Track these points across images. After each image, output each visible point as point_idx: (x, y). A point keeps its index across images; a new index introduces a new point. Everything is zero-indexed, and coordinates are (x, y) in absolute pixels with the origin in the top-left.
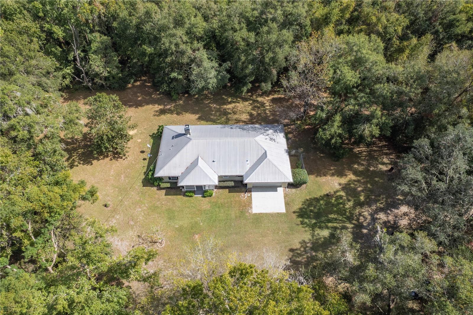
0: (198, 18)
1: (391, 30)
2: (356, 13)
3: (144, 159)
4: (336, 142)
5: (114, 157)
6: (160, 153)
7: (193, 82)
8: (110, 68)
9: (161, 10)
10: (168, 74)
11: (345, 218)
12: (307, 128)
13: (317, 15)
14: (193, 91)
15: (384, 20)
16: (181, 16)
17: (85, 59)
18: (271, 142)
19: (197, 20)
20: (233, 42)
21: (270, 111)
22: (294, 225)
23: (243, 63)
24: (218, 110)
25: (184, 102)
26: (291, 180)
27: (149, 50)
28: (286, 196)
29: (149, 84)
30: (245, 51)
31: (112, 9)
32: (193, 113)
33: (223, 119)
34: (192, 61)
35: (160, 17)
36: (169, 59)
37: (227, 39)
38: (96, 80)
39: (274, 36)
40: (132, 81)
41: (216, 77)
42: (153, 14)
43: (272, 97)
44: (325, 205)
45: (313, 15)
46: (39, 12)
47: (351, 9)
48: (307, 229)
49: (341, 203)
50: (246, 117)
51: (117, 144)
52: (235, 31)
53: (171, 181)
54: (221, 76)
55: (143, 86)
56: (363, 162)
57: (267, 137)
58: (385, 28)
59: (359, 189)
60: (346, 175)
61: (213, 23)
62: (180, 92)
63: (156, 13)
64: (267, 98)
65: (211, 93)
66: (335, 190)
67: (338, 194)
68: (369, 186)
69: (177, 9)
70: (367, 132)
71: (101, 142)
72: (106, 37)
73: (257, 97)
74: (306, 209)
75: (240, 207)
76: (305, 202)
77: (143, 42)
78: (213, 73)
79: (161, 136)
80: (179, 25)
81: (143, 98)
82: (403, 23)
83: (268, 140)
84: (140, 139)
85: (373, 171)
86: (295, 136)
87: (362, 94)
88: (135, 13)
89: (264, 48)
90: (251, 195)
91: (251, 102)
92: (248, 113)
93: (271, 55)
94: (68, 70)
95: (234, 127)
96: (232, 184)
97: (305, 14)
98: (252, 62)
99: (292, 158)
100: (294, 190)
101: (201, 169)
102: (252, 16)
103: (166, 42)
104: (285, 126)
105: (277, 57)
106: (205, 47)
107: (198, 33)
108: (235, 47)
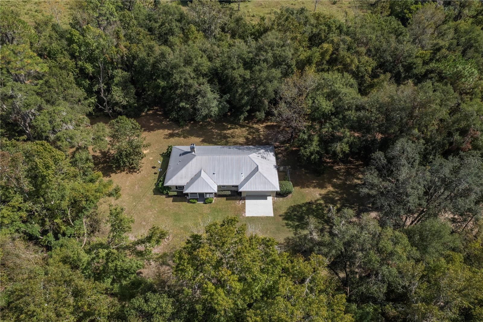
0: (203, 59)
1: (363, 69)
2: (335, 56)
3: (155, 173)
4: (315, 158)
5: (130, 172)
6: (169, 167)
7: (198, 110)
8: (129, 98)
9: (174, 52)
10: (177, 104)
11: (323, 221)
12: (295, 150)
13: (301, 57)
14: (198, 118)
15: (356, 61)
16: (190, 57)
17: (108, 90)
18: (262, 159)
19: (202, 60)
20: (232, 78)
21: (264, 136)
22: (280, 226)
23: (240, 95)
24: (220, 135)
25: (190, 127)
26: (278, 189)
27: (163, 83)
28: (274, 203)
29: (160, 113)
30: (241, 85)
31: (133, 51)
32: (198, 137)
33: (223, 142)
34: (198, 93)
35: (173, 57)
36: (178, 91)
37: (227, 76)
38: (116, 108)
39: (265, 73)
40: (146, 110)
41: (218, 106)
42: (167, 55)
43: (266, 124)
44: (307, 210)
45: (298, 57)
46: (76, 52)
47: (330, 52)
48: (291, 229)
49: (320, 209)
50: (242, 141)
51: (133, 160)
52: (234, 69)
53: (177, 190)
54: (222, 106)
55: (155, 114)
56: (341, 177)
57: (259, 155)
58: (358, 67)
59: (337, 198)
60: (326, 187)
61: (216, 63)
62: (187, 119)
63: (169, 54)
64: (261, 125)
65: (213, 121)
66: (316, 199)
67: (318, 202)
68: (345, 196)
69: (187, 51)
70: (338, 149)
71: (120, 158)
72: (126, 73)
73: (252, 124)
74: (290, 213)
75: (235, 212)
76: (290, 208)
77: (158, 77)
78: (215, 103)
79: (170, 155)
80: (188, 64)
81: (155, 124)
82: (372, 65)
83: (260, 158)
84: (151, 157)
85: (349, 184)
86: (284, 156)
87: (336, 119)
88: (152, 54)
89: (257, 83)
90: (245, 202)
91: (248, 128)
92: (245, 137)
93: (262, 88)
94: (93, 100)
95: (232, 147)
96: (229, 193)
97: (291, 56)
98: (248, 94)
99: (281, 173)
100: (281, 199)
101: (204, 180)
102: (248, 58)
103: (176, 77)
104: (275, 148)
105: (267, 89)
106: (209, 82)
107: (203, 71)
108: (234, 82)
